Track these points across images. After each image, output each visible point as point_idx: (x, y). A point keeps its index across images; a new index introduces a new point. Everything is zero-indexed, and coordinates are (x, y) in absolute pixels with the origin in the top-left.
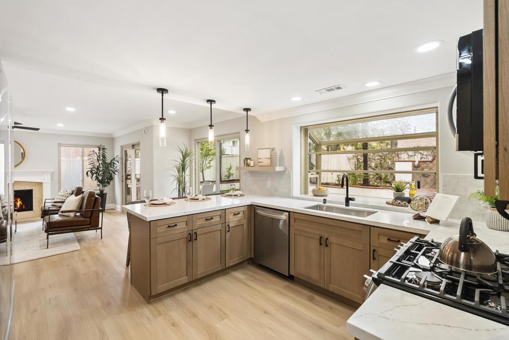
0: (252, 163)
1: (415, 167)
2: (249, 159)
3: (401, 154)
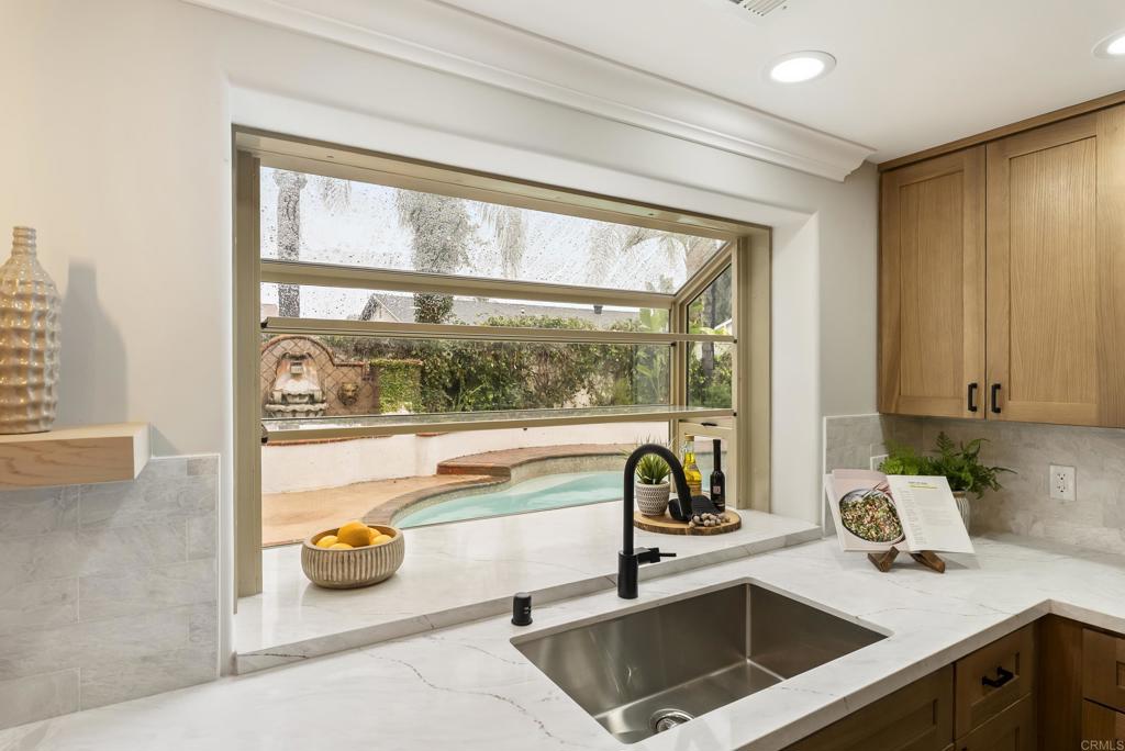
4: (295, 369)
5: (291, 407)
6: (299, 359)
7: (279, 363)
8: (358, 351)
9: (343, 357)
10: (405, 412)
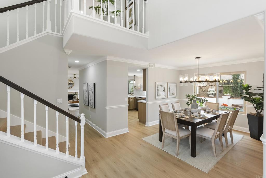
0: (136, 88)
4: (211, 87)
5: (210, 93)
10: (229, 95)
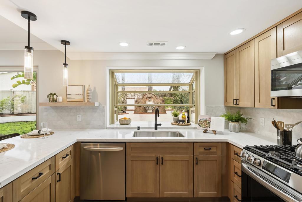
0: (60, 99)
1: (136, 102)
2: (55, 94)
3: (128, 94)
4: (149, 100)
5: (149, 107)
6: (150, 98)
7: (147, 98)
8: (162, 96)
9: (159, 97)
